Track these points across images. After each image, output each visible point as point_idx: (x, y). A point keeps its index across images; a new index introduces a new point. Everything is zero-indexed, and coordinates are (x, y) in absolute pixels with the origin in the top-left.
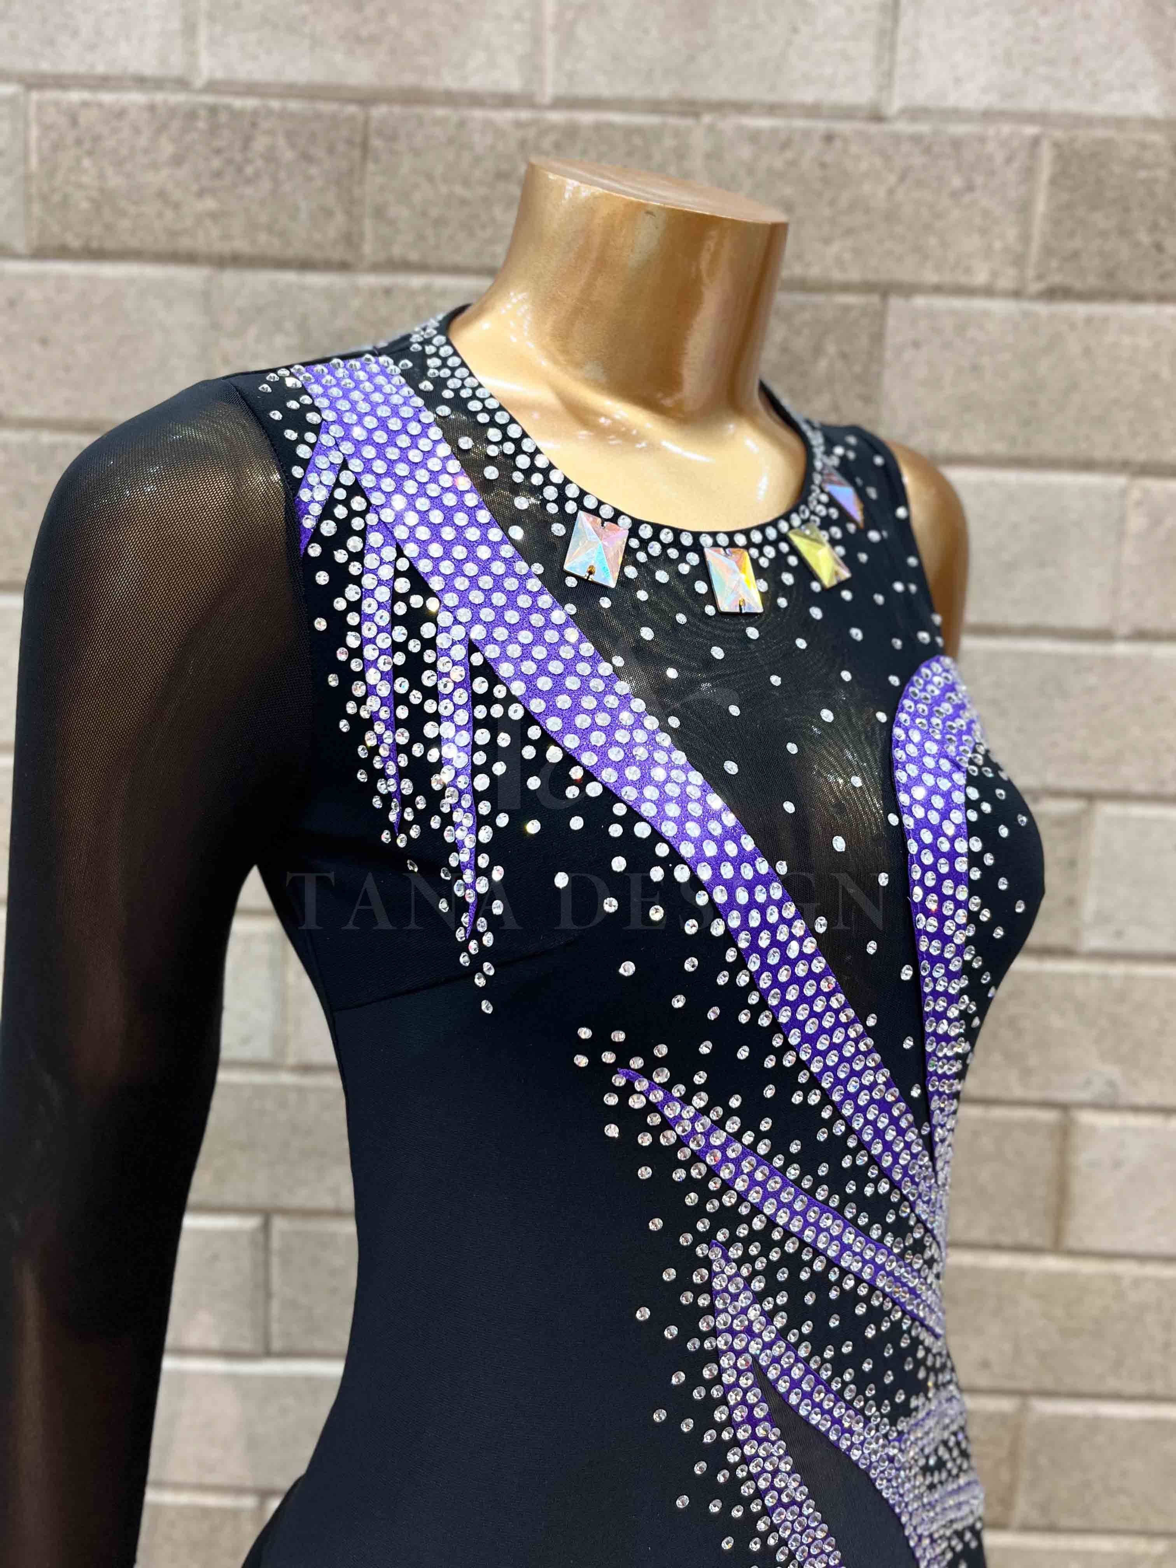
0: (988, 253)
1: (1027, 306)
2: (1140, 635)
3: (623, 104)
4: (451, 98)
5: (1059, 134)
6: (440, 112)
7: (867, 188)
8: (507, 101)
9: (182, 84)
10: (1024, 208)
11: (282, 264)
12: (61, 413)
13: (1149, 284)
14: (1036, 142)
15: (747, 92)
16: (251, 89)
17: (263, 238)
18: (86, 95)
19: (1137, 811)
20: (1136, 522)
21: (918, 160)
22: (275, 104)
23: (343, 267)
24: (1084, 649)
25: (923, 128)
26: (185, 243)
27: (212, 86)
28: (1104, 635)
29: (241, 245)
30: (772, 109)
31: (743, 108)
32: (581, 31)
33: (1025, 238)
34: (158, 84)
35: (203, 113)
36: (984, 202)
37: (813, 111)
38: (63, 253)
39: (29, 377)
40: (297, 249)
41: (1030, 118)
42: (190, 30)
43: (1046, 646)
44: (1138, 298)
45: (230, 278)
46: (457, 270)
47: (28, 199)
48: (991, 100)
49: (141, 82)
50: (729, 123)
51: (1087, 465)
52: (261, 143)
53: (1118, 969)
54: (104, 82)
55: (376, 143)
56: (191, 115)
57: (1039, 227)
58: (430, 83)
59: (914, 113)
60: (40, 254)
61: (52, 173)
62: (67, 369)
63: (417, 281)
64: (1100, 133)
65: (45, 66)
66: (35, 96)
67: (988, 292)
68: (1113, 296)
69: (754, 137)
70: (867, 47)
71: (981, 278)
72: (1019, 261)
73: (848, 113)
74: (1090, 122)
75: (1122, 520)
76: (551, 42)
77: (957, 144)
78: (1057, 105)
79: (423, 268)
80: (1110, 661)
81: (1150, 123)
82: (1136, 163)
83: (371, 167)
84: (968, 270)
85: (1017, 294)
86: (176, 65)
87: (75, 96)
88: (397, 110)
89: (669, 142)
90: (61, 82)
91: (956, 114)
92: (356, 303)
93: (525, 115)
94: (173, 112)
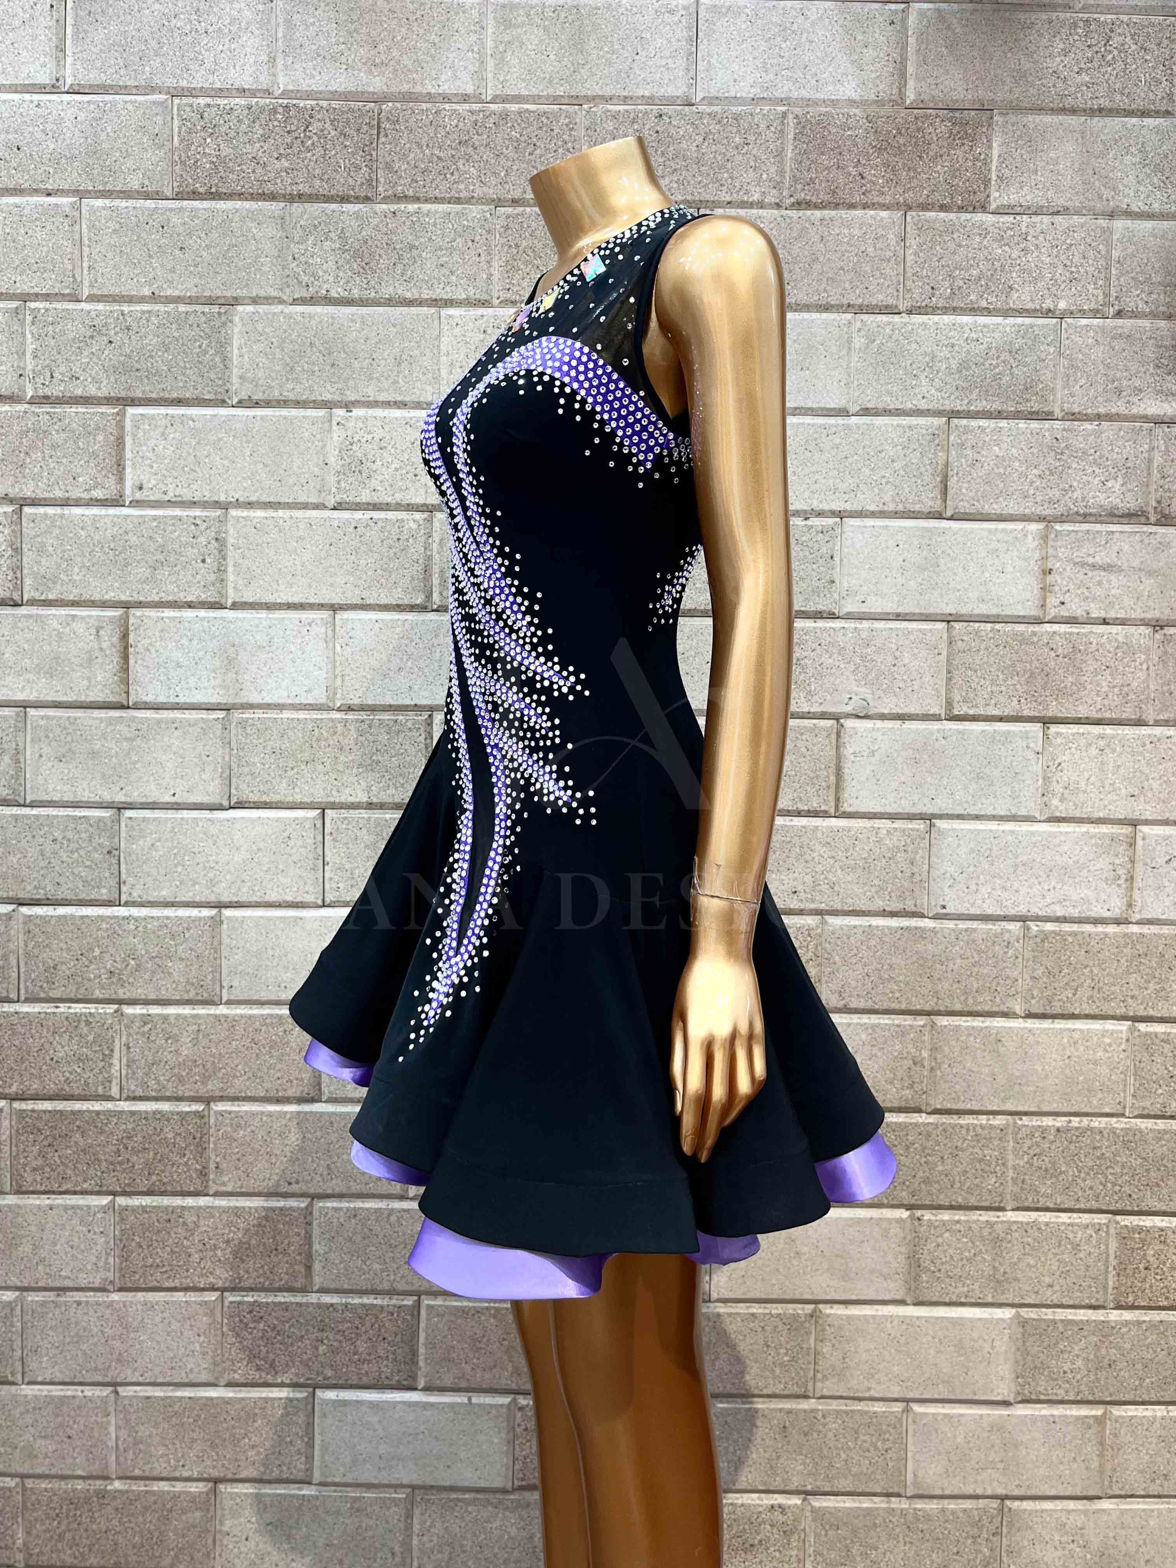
0: (759, 182)
1: (784, 212)
2: (866, 412)
3: (535, 99)
4: (430, 98)
5: (798, 110)
6: (424, 106)
7: (684, 145)
8: (465, 99)
9: (268, 93)
10: (780, 154)
11: (329, 199)
12: (193, 292)
13: (857, 198)
14: (784, 115)
15: (608, 91)
16: (308, 96)
17: (318, 183)
18: (208, 100)
19: (870, 522)
20: (859, 342)
21: (715, 128)
22: (324, 104)
23: (367, 199)
24: (832, 421)
25: (717, 109)
26: (269, 188)
27: (285, 94)
28: (843, 412)
29: (304, 188)
30: (625, 100)
31: (608, 99)
32: (508, 56)
33: (782, 173)
34: (253, 93)
35: (280, 110)
36: (755, 152)
37: (650, 100)
38: (195, 195)
39: (173, 270)
40: (339, 190)
41: (781, 101)
42: (272, 60)
43: (808, 420)
44: (852, 206)
45: (297, 208)
46: (436, 200)
47: (173, 163)
48: (755, 92)
49: (242, 92)
50: (599, 109)
51: (827, 308)
52: (315, 127)
53: (865, 624)
54: (220, 93)
55: (385, 125)
56: (274, 111)
57: (788, 165)
58: (418, 89)
59: (711, 100)
60: (179, 196)
61: (188, 146)
62: (196, 266)
63: (412, 207)
64: (823, 110)
65: (184, 84)
66: (176, 101)
67: (761, 205)
68: (836, 206)
69: (615, 116)
70: (681, 62)
71: (756, 197)
72: (778, 186)
73: (671, 101)
74: (816, 103)
75: (850, 341)
76: (491, 63)
77: (737, 117)
78: (795, 95)
79: (416, 199)
80: (848, 427)
81: (852, 102)
82: (845, 127)
83: (382, 139)
84: (747, 192)
85: (778, 206)
86: (264, 81)
87: (202, 101)
88: (398, 105)
89: (564, 121)
90: (192, 93)
91: (735, 100)
92: (375, 221)
93: (475, 107)
94: (262, 110)
